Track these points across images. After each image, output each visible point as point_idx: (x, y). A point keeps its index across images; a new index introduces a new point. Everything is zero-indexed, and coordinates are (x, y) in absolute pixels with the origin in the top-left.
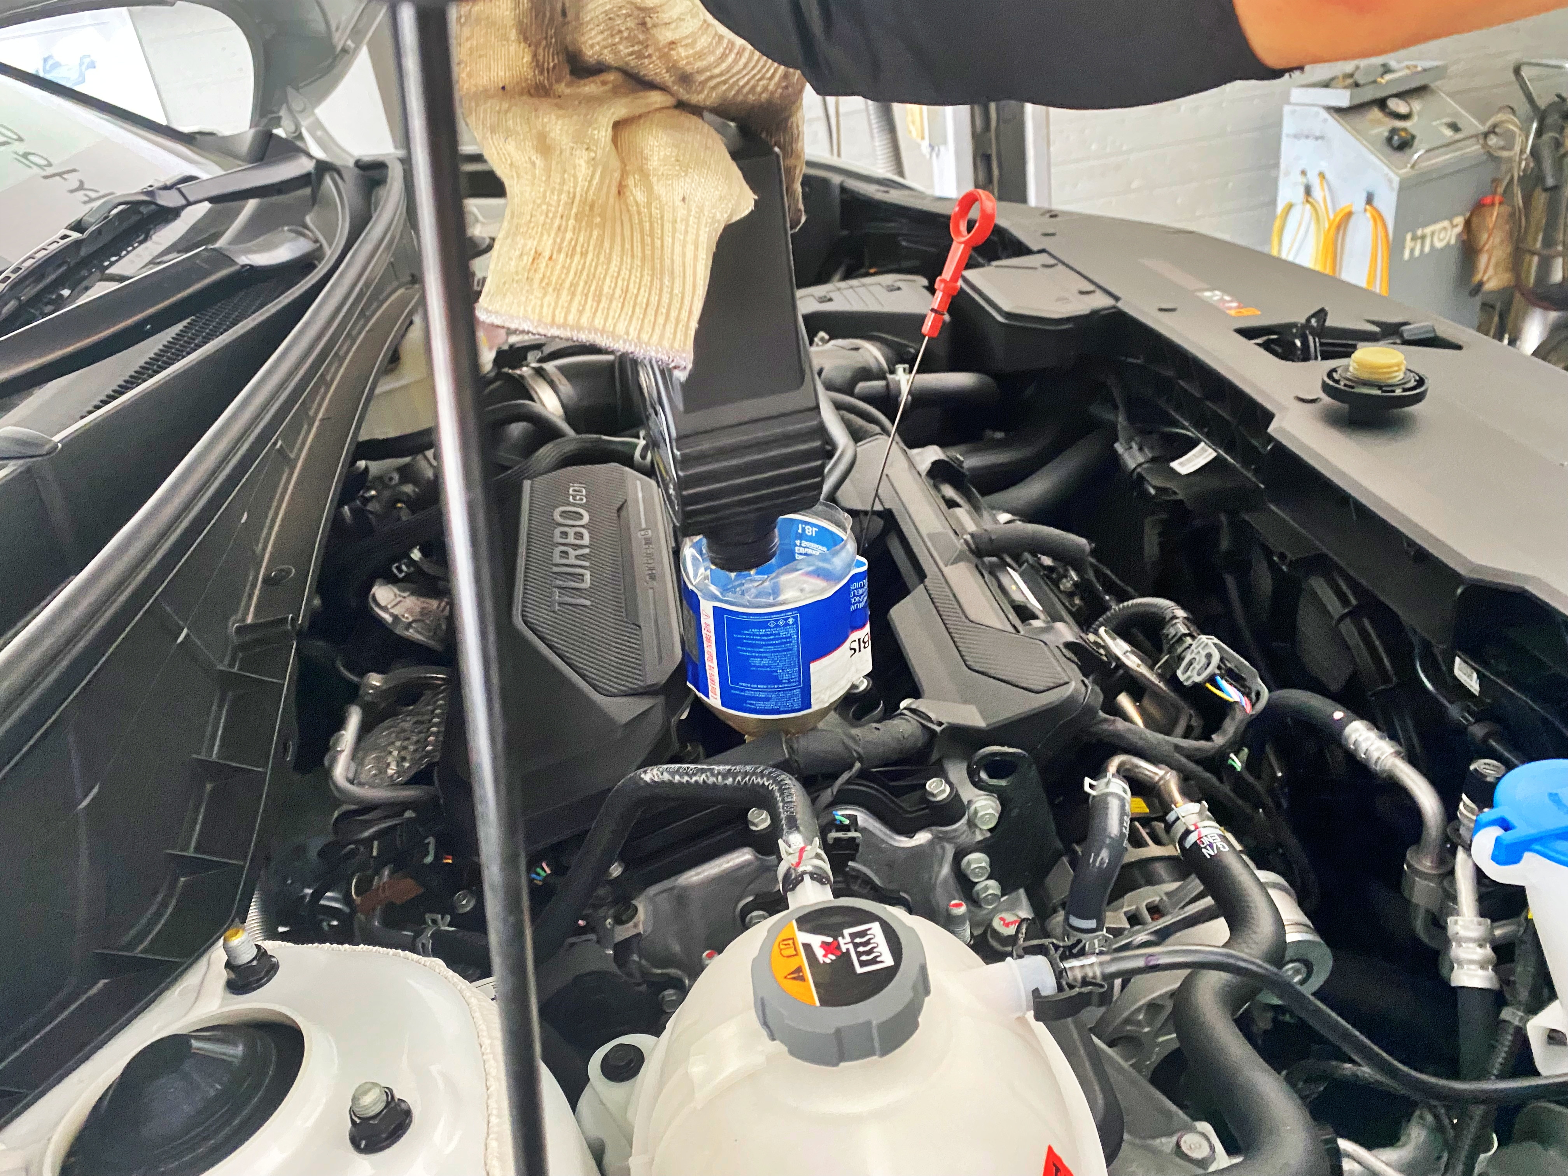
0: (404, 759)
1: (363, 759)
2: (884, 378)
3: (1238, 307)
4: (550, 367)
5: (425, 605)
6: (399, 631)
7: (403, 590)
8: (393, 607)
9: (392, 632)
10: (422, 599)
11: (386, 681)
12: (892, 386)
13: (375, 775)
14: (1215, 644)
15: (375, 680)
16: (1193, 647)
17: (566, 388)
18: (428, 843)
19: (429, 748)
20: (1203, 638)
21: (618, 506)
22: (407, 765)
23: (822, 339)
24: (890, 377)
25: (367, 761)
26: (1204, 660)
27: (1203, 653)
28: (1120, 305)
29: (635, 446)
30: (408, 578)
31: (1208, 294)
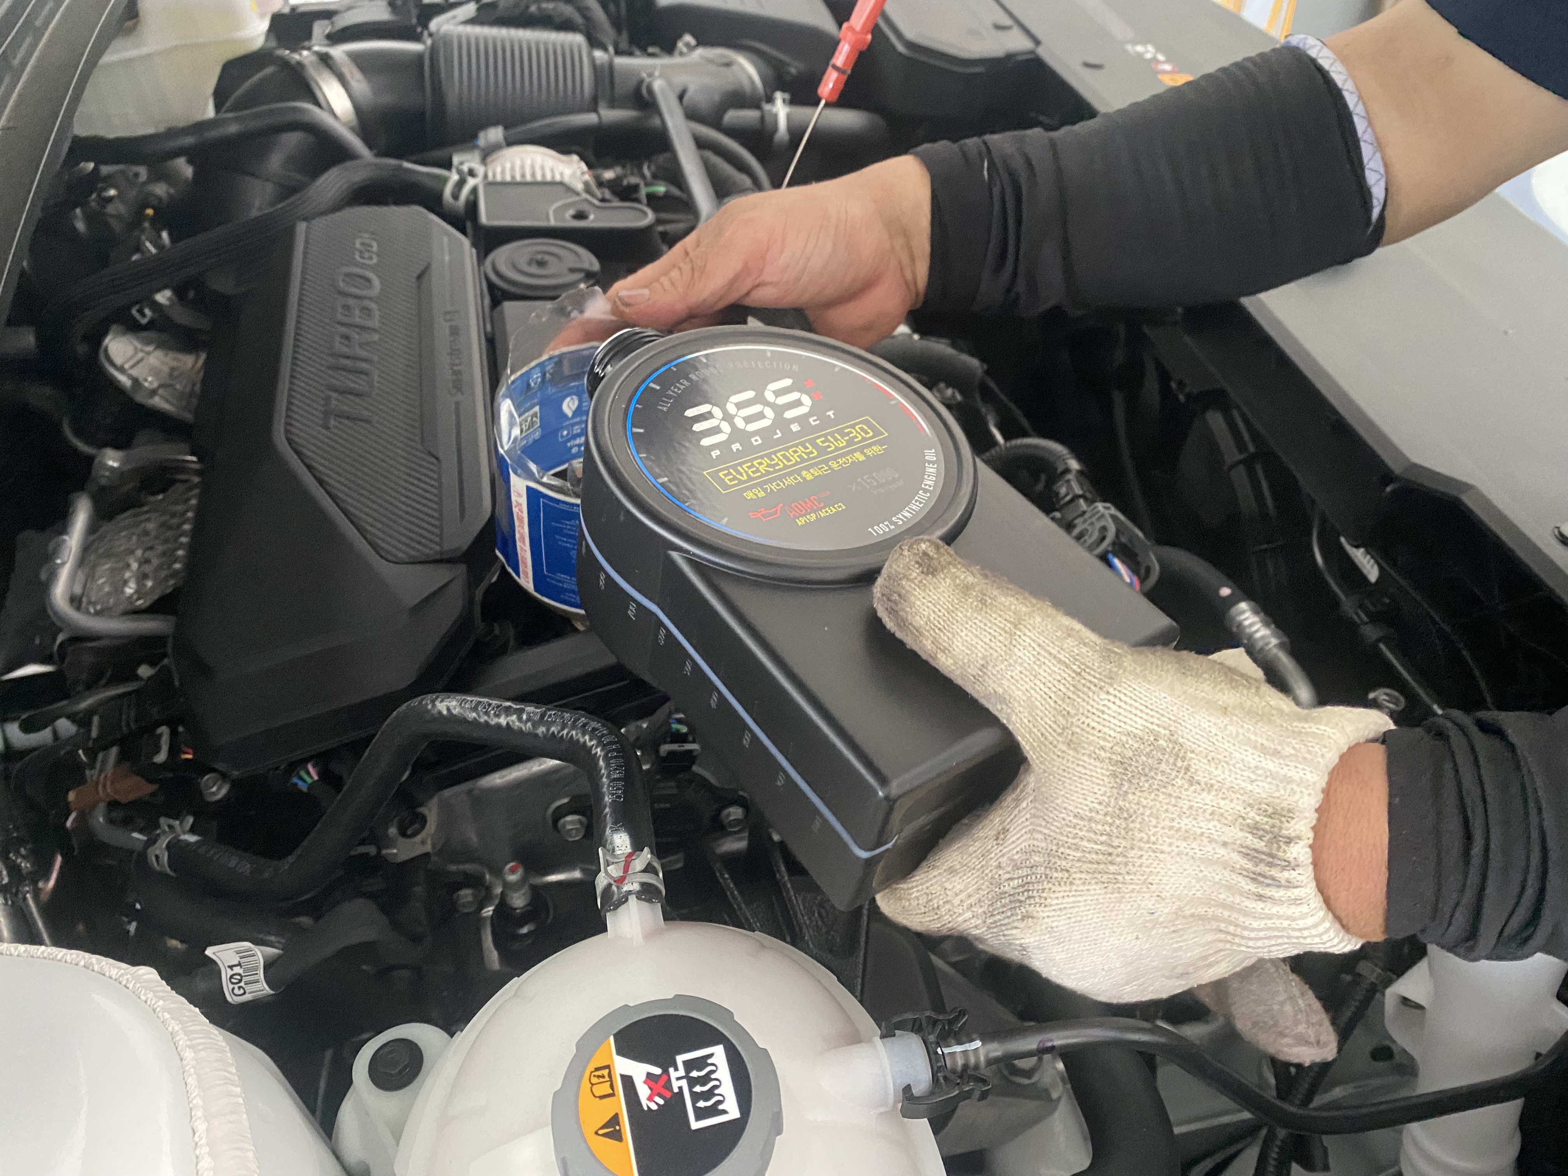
0: (145, 576)
1: (94, 567)
2: (758, 107)
3: (1172, 72)
4: (338, 52)
5: (174, 364)
6: (140, 398)
7: (148, 342)
8: (132, 367)
9: (131, 400)
10: (171, 355)
11: (123, 463)
12: (768, 118)
13: (109, 594)
14: (1113, 517)
15: (112, 460)
16: (1087, 516)
17: (359, 83)
18: (161, 735)
19: (177, 566)
20: (1100, 506)
21: (419, 272)
22: (149, 584)
23: (687, 45)
24: (767, 107)
25: (97, 574)
26: (1096, 535)
27: (1098, 525)
28: (1041, 52)
29: (445, 180)
30: (151, 326)
31: (1139, 48)
